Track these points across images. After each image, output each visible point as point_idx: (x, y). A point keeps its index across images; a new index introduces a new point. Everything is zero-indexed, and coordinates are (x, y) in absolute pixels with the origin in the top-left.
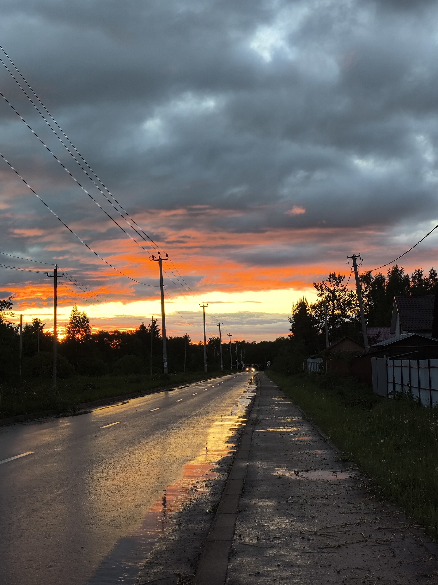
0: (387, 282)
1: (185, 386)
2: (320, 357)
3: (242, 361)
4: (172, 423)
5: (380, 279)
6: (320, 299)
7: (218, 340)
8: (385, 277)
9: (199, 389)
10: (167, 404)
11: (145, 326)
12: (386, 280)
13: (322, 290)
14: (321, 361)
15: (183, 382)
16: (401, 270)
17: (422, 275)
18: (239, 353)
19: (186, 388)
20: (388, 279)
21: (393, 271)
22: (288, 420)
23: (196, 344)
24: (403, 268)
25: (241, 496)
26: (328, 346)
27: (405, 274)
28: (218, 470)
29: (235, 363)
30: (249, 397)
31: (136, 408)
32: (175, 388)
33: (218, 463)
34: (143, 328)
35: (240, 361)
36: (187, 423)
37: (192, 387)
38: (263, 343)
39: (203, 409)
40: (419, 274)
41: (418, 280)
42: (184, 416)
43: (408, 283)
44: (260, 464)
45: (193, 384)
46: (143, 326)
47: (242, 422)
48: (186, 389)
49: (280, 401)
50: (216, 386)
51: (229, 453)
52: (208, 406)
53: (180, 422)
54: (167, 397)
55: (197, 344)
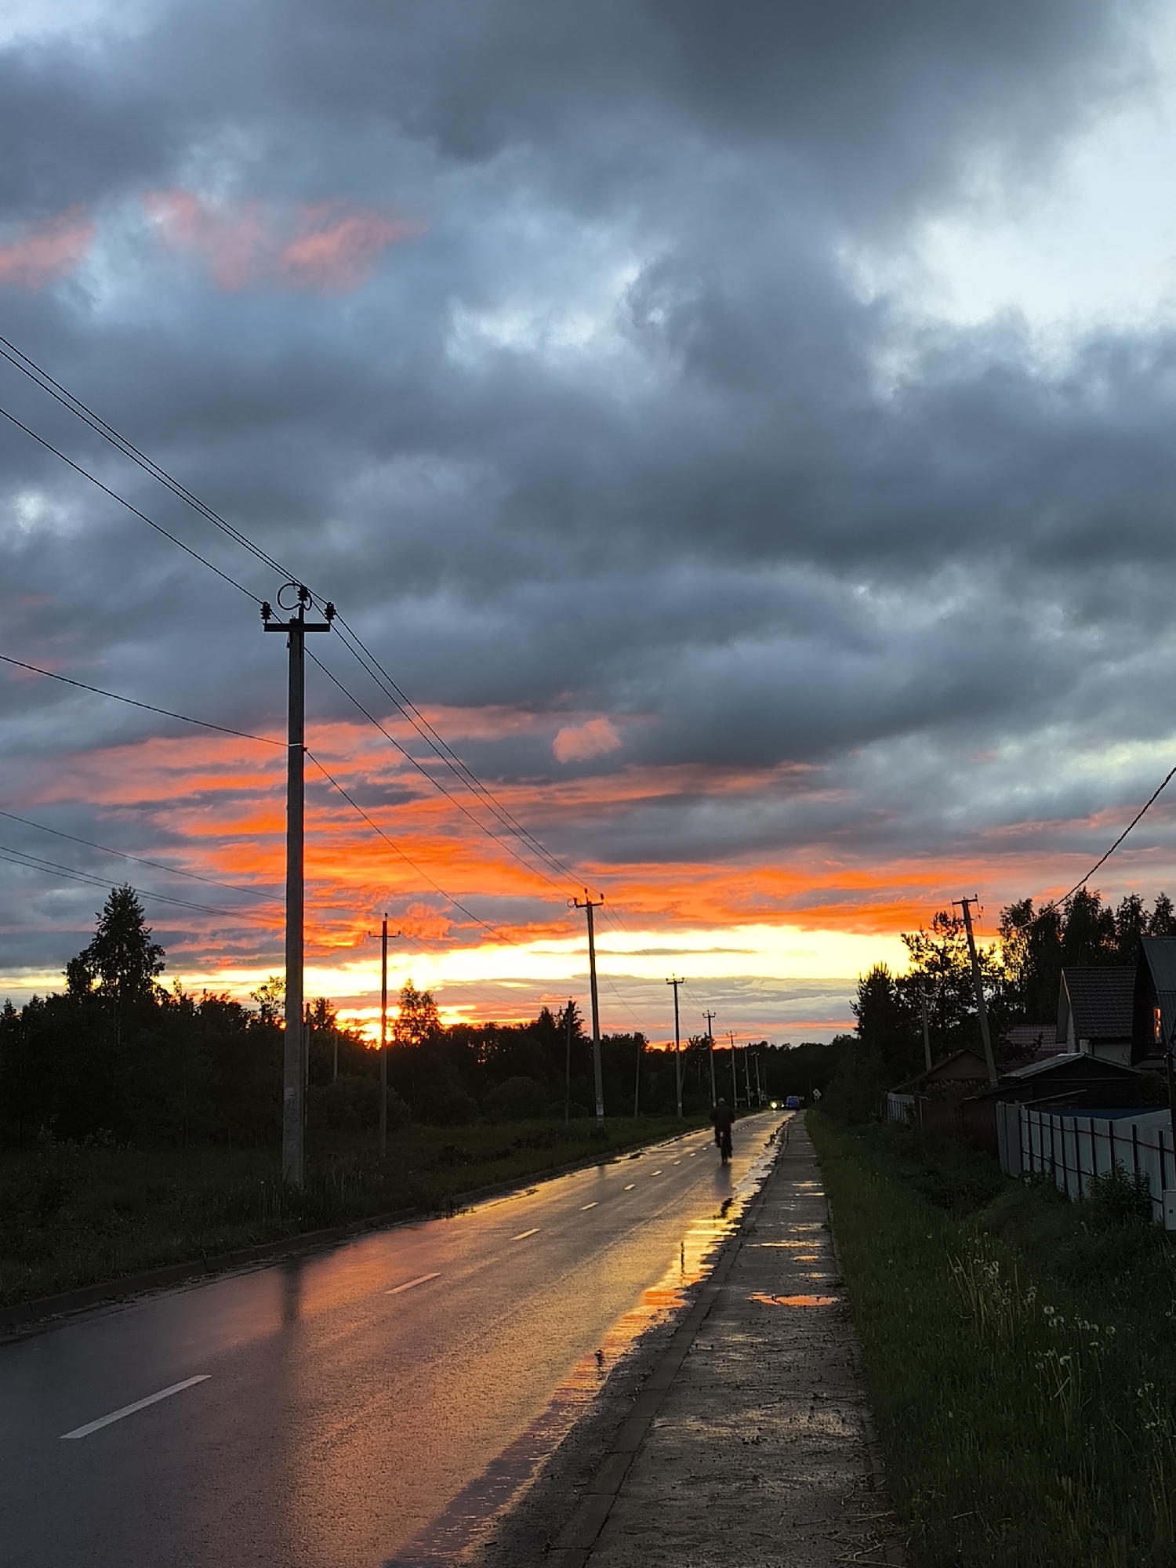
0: (1064, 924)
1: (639, 1151)
2: (907, 1091)
3: (759, 1089)
4: (622, 1232)
5: (1049, 917)
6: (916, 966)
7: (707, 1041)
8: (1060, 913)
9: (665, 1159)
10: (605, 1194)
11: (550, 1013)
12: (1061, 920)
13: (919, 949)
14: (909, 1099)
15: (633, 1144)
16: (1093, 899)
17: (1139, 908)
18: (752, 1072)
19: (641, 1157)
20: (1066, 917)
21: (1076, 900)
22: (800, 1229)
23: (660, 1050)
24: (1099, 893)
25: (705, 1318)
26: (929, 1066)
27: (1103, 906)
28: (684, 1297)
29: (742, 1093)
30: (757, 1179)
31: (554, 1202)
32: (618, 1158)
33: (687, 1289)
34: (546, 1016)
35: (754, 1089)
36: (645, 1232)
37: (651, 1154)
38: (806, 1048)
39: (672, 1206)
40: (1133, 907)
41: (1131, 921)
42: (640, 1220)
43: (1110, 926)
44: (734, 1288)
45: (654, 1148)
46: (547, 1012)
47: (733, 1230)
48: (641, 1160)
49: (807, 1190)
50: (698, 1152)
51: (704, 1277)
52: (681, 1200)
53: (633, 1229)
54: (603, 1181)
55: (663, 1049)
